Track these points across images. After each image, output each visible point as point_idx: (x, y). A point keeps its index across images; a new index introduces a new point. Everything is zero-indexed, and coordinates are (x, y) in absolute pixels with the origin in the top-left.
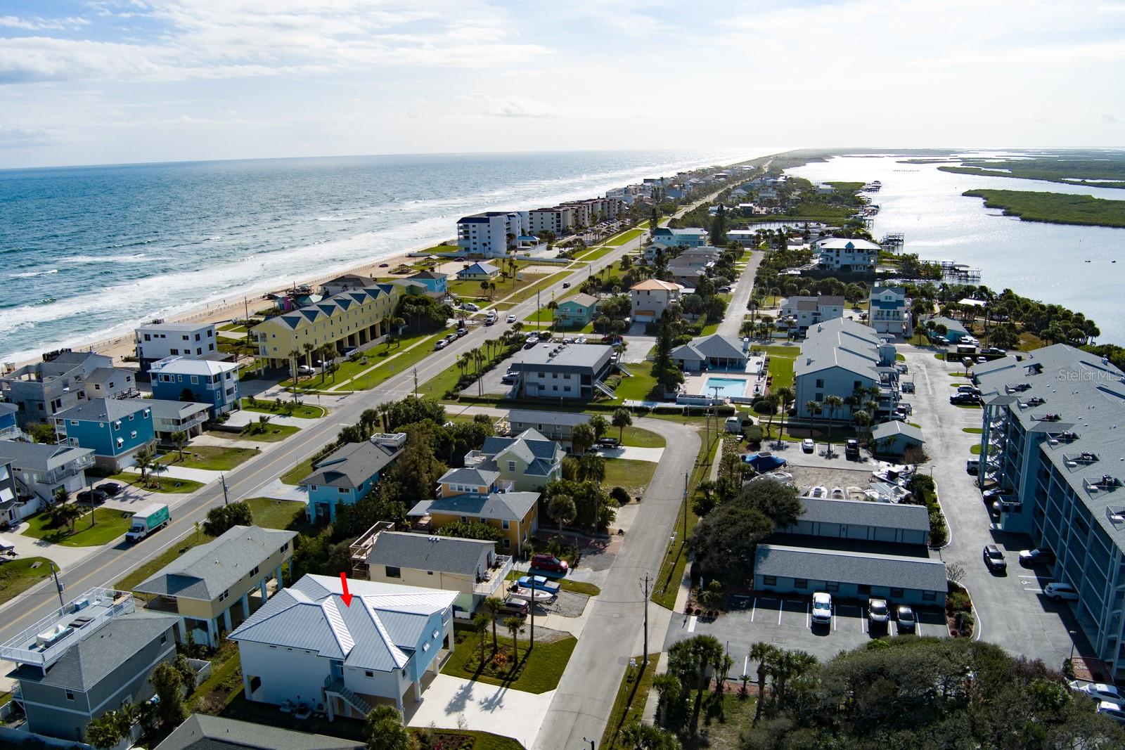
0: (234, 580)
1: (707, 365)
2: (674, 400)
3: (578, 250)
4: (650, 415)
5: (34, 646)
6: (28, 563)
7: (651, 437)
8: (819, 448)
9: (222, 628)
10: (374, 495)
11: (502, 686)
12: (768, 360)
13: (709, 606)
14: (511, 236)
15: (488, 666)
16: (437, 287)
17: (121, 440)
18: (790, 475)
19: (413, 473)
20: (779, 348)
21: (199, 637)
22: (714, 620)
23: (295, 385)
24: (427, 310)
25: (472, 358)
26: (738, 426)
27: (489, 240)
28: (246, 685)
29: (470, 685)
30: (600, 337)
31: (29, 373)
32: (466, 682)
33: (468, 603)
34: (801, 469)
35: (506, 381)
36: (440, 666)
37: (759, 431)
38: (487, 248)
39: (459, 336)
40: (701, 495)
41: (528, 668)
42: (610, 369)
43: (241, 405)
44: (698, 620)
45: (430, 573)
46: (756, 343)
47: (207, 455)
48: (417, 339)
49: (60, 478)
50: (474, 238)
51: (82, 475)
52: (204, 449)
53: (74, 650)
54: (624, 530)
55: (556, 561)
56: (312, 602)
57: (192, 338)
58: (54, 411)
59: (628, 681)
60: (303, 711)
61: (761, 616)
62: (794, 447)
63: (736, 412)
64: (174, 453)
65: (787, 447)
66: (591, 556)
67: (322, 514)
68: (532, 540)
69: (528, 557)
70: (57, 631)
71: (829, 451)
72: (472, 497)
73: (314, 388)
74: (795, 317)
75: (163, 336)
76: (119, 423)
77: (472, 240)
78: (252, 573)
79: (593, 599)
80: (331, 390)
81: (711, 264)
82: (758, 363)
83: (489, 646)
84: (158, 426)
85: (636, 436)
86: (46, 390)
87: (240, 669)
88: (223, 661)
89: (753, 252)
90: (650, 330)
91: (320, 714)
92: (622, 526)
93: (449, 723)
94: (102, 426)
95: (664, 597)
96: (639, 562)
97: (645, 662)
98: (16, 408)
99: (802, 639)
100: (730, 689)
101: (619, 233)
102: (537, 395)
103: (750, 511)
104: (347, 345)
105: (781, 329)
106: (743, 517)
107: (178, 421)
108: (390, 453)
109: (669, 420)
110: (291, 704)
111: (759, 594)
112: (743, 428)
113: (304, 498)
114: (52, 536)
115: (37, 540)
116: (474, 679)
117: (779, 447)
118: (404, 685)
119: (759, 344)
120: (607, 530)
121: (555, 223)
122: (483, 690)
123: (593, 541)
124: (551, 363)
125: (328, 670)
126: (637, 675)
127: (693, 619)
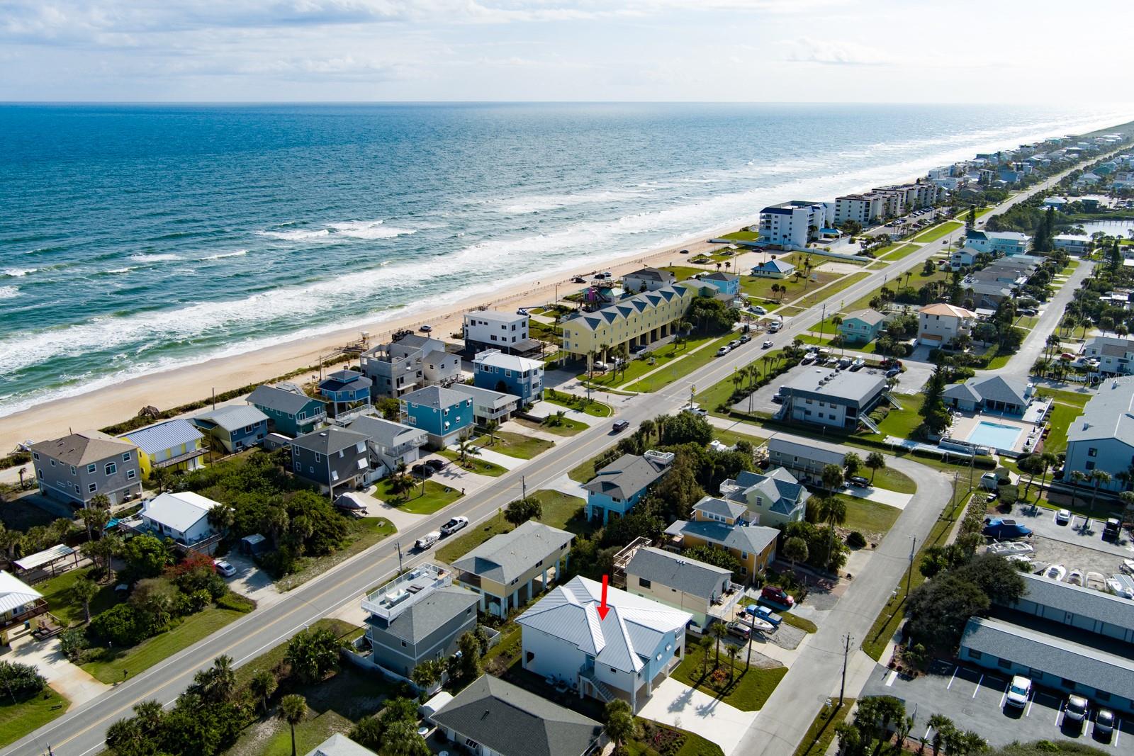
0: (524, 570)
1: (983, 406)
2: (936, 443)
3: (882, 246)
4: (908, 456)
5: (383, 603)
6: (376, 521)
7: (903, 480)
8: (1075, 520)
9: (511, 605)
10: (640, 506)
11: (716, 698)
12: (1052, 408)
13: (912, 666)
14: (812, 228)
15: (708, 679)
16: (729, 288)
17: (448, 424)
18: (1031, 548)
19: (675, 492)
20: (1070, 394)
21: (494, 609)
22: (912, 679)
23: (590, 380)
24: (715, 314)
25: (747, 376)
26: (994, 484)
27: (790, 232)
28: (524, 656)
29: (691, 691)
30: (880, 358)
31: (381, 351)
32: (689, 688)
33: (702, 621)
34: (1048, 541)
35: (776, 400)
36: (670, 670)
37: (1015, 492)
38: (786, 240)
39: (742, 343)
40: (929, 557)
41: (740, 687)
42: (880, 400)
43: (543, 396)
44: (898, 676)
45: (675, 591)
46: (1046, 385)
47: (513, 442)
48: (703, 341)
49: (402, 452)
50: (775, 228)
51: (417, 451)
52: (510, 436)
53: (409, 611)
54: (852, 574)
55: (784, 594)
56: (579, 605)
57: (509, 328)
58: (398, 386)
59: (821, 718)
60: (562, 687)
61: (958, 686)
62: (1048, 515)
63: (999, 466)
64: (486, 437)
65: (1040, 514)
66: (817, 595)
67: (597, 515)
68: (768, 571)
69: (761, 585)
70: (399, 594)
71: (1085, 527)
72: (720, 525)
73: (606, 384)
74: (1098, 359)
75: (486, 324)
76: (447, 410)
77: (773, 230)
78: (537, 565)
79: (809, 636)
80: (619, 389)
81: (1022, 280)
82: (1040, 411)
83: (712, 661)
84: (477, 412)
85: (888, 478)
86: (394, 369)
87: (521, 641)
88: (509, 632)
89: (1082, 262)
90: (934, 357)
91: (574, 691)
92: (852, 570)
93: (668, 720)
94: (435, 411)
95: (872, 647)
96: (859, 609)
97: (841, 704)
98: (370, 382)
99: (992, 717)
100: (908, 746)
101: (932, 226)
102: (803, 419)
103: (970, 585)
104: (638, 343)
105: (1080, 370)
106: (959, 589)
107: (493, 410)
108: (659, 470)
109: (925, 464)
110: (554, 679)
111: (963, 663)
112: (999, 486)
113: (584, 495)
114: (393, 500)
115: (383, 503)
116: (695, 687)
117: (1031, 513)
118: (638, 684)
119: (1048, 387)
120: (837, 572)
121: (863, 213)
122: (701, 698)
123: (822, 580)
124: (820, 392)
125: (583, 661)
126: (830, 715)
127: (894, 674)
